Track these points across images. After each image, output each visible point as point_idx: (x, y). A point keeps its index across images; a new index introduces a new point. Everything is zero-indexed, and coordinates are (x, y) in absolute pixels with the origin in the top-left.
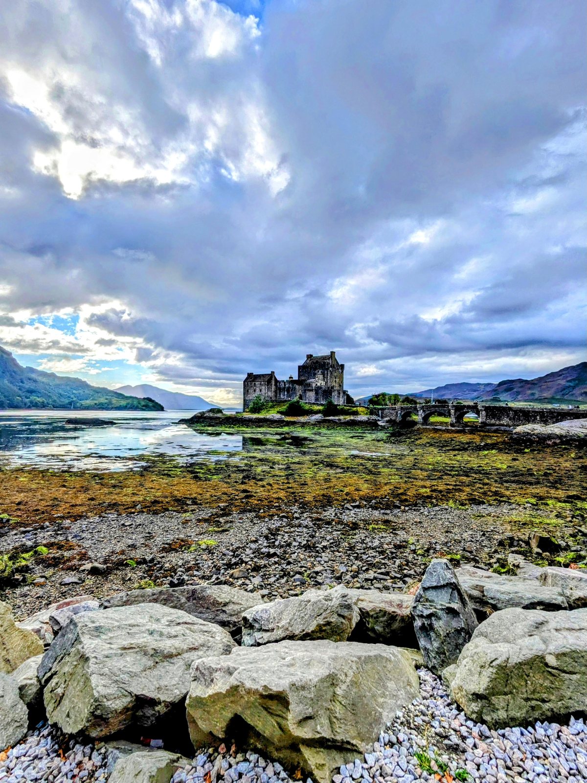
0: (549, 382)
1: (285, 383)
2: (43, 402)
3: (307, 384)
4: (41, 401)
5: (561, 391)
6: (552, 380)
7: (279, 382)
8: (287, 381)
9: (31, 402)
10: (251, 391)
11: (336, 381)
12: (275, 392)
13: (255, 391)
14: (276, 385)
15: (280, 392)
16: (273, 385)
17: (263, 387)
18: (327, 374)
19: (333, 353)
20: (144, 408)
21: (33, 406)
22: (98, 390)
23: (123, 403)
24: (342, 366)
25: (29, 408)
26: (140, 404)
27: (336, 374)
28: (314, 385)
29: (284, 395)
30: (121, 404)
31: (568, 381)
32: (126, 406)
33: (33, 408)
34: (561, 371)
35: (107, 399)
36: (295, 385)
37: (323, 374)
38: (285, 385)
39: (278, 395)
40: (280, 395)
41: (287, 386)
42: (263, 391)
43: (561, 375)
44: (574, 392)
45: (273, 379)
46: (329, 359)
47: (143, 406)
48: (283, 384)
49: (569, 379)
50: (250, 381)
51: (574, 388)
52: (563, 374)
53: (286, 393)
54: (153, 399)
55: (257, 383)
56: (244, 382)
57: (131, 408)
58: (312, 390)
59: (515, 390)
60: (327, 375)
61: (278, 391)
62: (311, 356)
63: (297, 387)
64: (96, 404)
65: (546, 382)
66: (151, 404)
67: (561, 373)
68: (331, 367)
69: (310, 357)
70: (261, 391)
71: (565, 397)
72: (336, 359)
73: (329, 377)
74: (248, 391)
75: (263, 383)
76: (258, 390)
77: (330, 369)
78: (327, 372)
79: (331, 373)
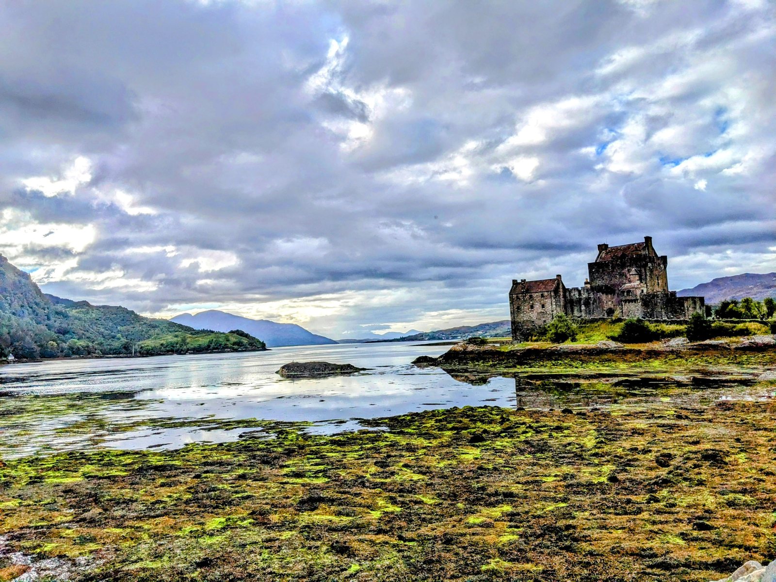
1: (579, 292)
2: (88, 347)
3: (623, 292)
4: (85, 345)
7: (570, 291)
8: (583, 288)
9: (71, 348)
10: (525, 307)
11: (658, 284)
12: (566, 307)
13: (532, 307)
14: (565, 296)
15: (573, 306)
16: (561, 296)
17: (548, 301)
18: (646, 272)
19: (648, 239)
20: (236, 347)
21: (74, 353)
22: (154, 323)
23: (203, 341)
24: (664, 259)
25: (67, 356)
26: (228, 340)
27: (657, 273)
28: (638, 292)
29: (581, 311)
30: (200, 343)
32: (209, 346)
33: (74, 356)
35: (176, 336)
36: (599, 294)
37: (640, 274)
38: (580, 294)
41: (584, 296)
42: (548, 307)
45: (561, 286)
46: (643, 248)
47: (234, 344)
48: (576, 293)
50: (523, 293)
53: (583, 308)
54: (246, 332)
55: (535, 295)
56: (511, 294)
57: (217, 348)
58: (635, 301)
60: (646, 275)
61: (570, 306)
62: (606, 246)
63: (604, 297)
64: (162, 345)
66: (245, 341)
68: (649, 261)
69: (602, 247)
70: (543, 306)
73: (648, 278)
74: (518, 308)
75: (546, 294)
76: (537, 306)
77: (650, 265)
78: (645, 270)
79: (651, 271)
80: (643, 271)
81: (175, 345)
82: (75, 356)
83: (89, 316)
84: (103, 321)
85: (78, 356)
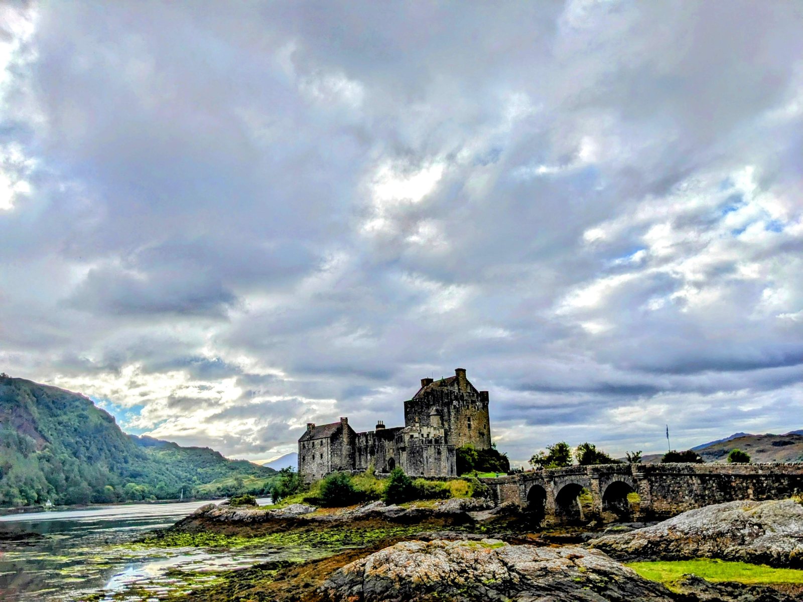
1: (368, 436)
4: (142, 489)
7: (357, 436)
8: (372, 433)
9: (127, 493)
10: (308, 458)
11: (469, 426)
12: (352, 456)
13: (314, 458)
14: (352, 442)
15: (360, 455)
16: (345, 443)
17: (326, 449)
18: (449, 412)
19: (461, 372)
21: (128, 498)
24: (485, 395)
27: (468, 412)
37: (439, 413)
38: (368, 441)
39: (357, 463)
40: (360, 461)
41: (372, 442)
42: (325, 458)
45: (345, 431)
46: (452, 385)
48: (365, 439)
50: (308, 440)
55: (316, 442)
60: (449, 416)
61: (357, 454)
68: (456, 398)
70: (322, 456)
72: (468, 383)
73: (452, 418)
74: (304, 458)
75: (324, 441)
76: (318, 456)
77: (455, 403)
78: (449, 409)
79: (457, 410)
80: (446, 410)
81: (230, 489)
82: (129, 501)
83: (174, 458)
84: (185, 463)
85: (131, 501)
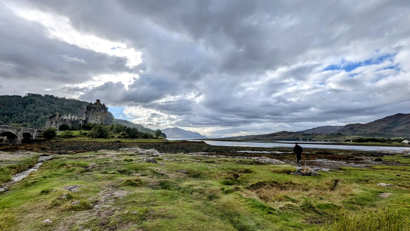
0: (376, 124)
5: (384, 130)
6: (379, 123)
19: (98, 101)
31: (387, 124)
34: (384, 118)
43: (384, 121)
44: (392, 130)
49: (389, 123)
51: (392, 128)
52: (385, 120)
59: (355, 129)
65: (374, 125)
67: (384, 120)
71: (386, 133)
72: (100, 104)
